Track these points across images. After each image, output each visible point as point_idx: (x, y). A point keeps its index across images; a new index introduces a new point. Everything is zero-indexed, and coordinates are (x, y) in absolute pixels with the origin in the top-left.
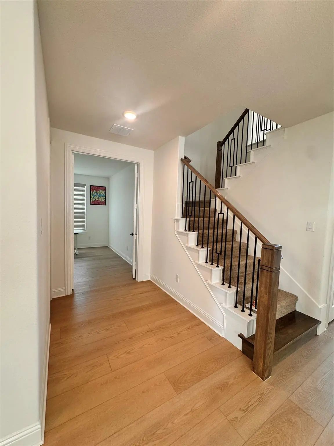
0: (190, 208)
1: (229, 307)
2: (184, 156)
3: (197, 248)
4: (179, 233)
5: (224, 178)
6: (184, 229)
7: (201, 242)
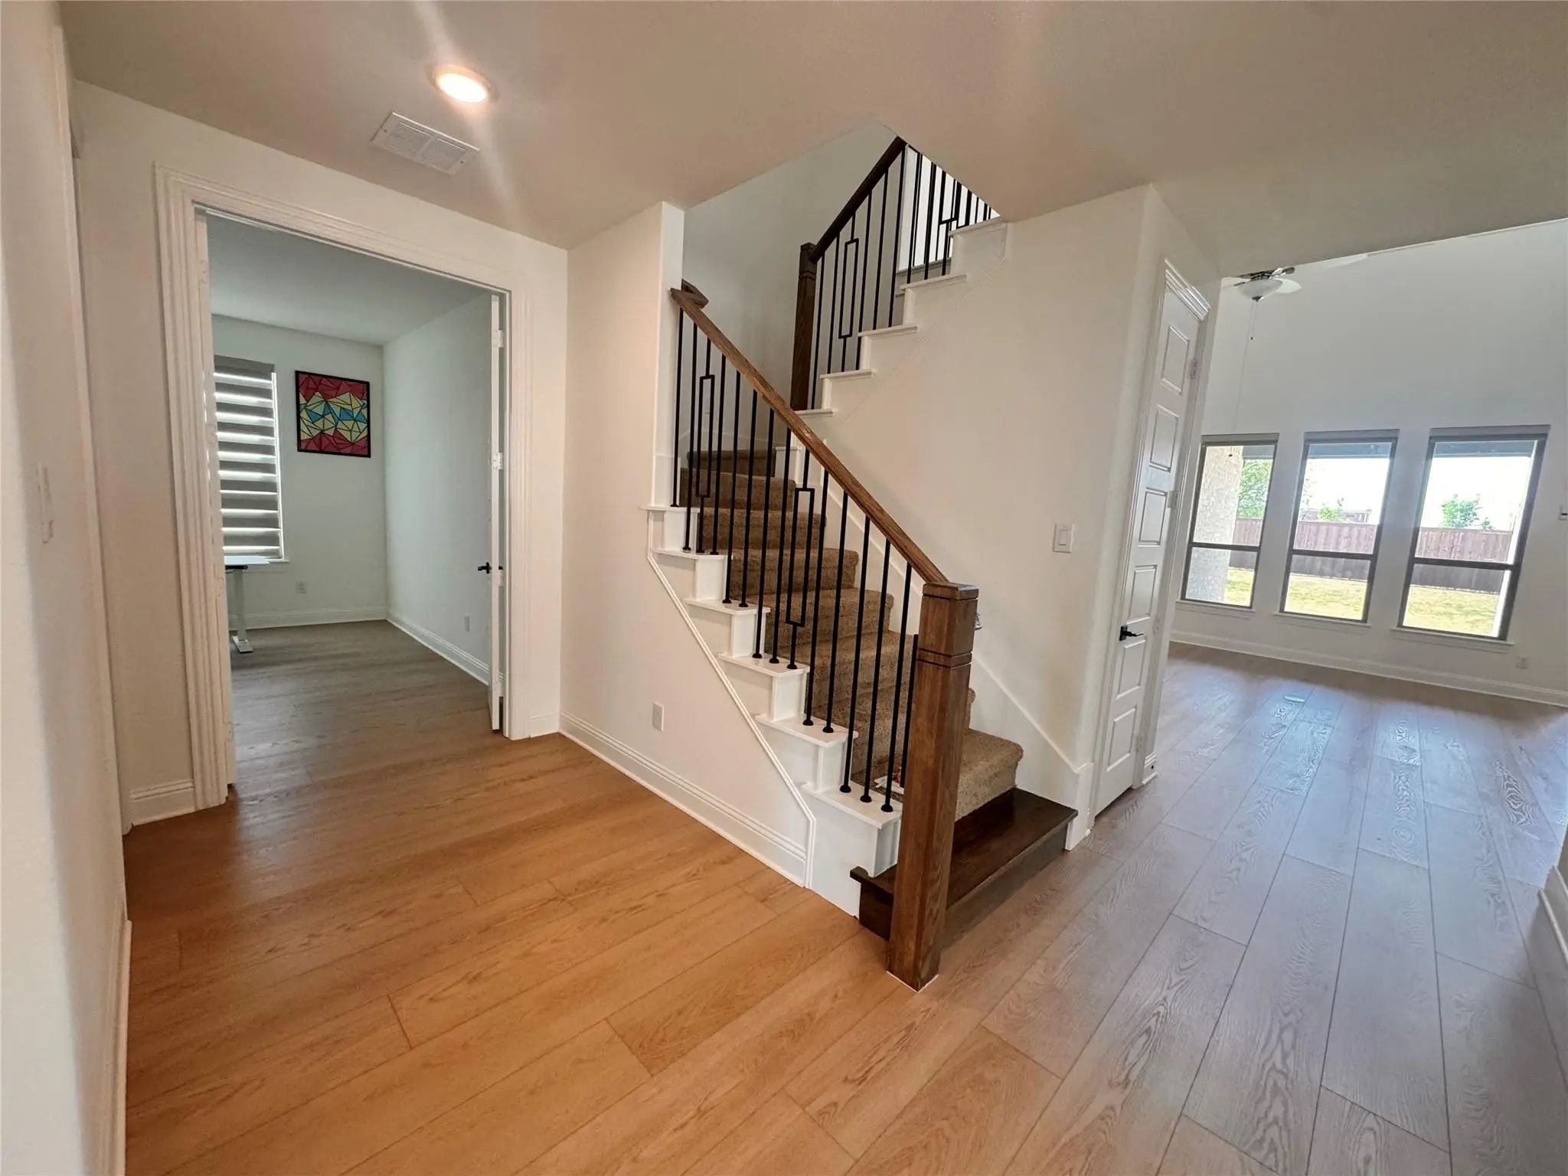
0: (704, 473)
1: (826, 793)
2: (683, 280)
3: (726, 607)
4: (664, 558)
5: (822, 376)
6: (683, 544)
7: (737, 590)
